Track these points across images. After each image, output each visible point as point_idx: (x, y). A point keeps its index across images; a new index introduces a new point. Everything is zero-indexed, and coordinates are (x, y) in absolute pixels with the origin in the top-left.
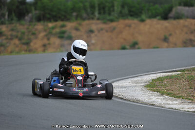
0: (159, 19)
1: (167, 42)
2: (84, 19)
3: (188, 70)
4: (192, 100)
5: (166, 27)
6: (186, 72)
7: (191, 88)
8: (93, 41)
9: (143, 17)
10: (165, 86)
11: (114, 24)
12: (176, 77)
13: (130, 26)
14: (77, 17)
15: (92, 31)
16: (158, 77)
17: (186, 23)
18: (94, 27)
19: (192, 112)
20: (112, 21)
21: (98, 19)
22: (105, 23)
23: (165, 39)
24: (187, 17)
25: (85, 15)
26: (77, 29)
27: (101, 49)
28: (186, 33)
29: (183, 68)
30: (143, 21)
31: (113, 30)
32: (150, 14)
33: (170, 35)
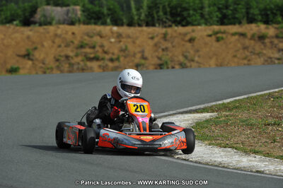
0: (17, 25)
1: (32, 60)
5: (28, 37)
17: (59, 32)
24: (60, 23)
28: (60, 46)
32: (3, 17)
33: (35, 49)
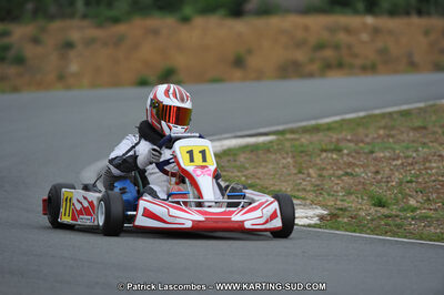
2: (52, 18)
3: (292, 131)
4: (304, 199)
6: (288, 136)
7: (300, 172)
8: (74, 67)
9: (187, 10)
10: (242, 168)
11: (121, 28)
12: (267, 148)
13: (155, 32)
14: (35, 13)
15: (69, 45)
16: (225, 148)
17: (286, 25)
18: (75, 36)
19: (304, 226)
20: (116, 20)
21: (85, 17)
22: (100, 26)
23: (239, 62)
24: (287, 11)
25: (53, 9)
26: (36, 41)
27: (93, 85)
29: (281, 128)
30: (186, 20)
31: (118, 41)
33: (250, 52)
